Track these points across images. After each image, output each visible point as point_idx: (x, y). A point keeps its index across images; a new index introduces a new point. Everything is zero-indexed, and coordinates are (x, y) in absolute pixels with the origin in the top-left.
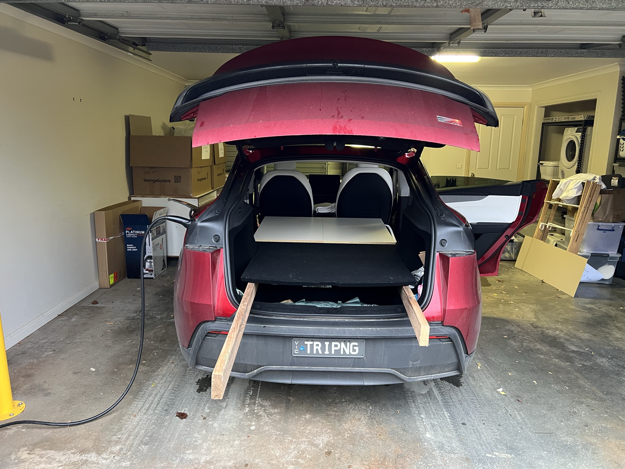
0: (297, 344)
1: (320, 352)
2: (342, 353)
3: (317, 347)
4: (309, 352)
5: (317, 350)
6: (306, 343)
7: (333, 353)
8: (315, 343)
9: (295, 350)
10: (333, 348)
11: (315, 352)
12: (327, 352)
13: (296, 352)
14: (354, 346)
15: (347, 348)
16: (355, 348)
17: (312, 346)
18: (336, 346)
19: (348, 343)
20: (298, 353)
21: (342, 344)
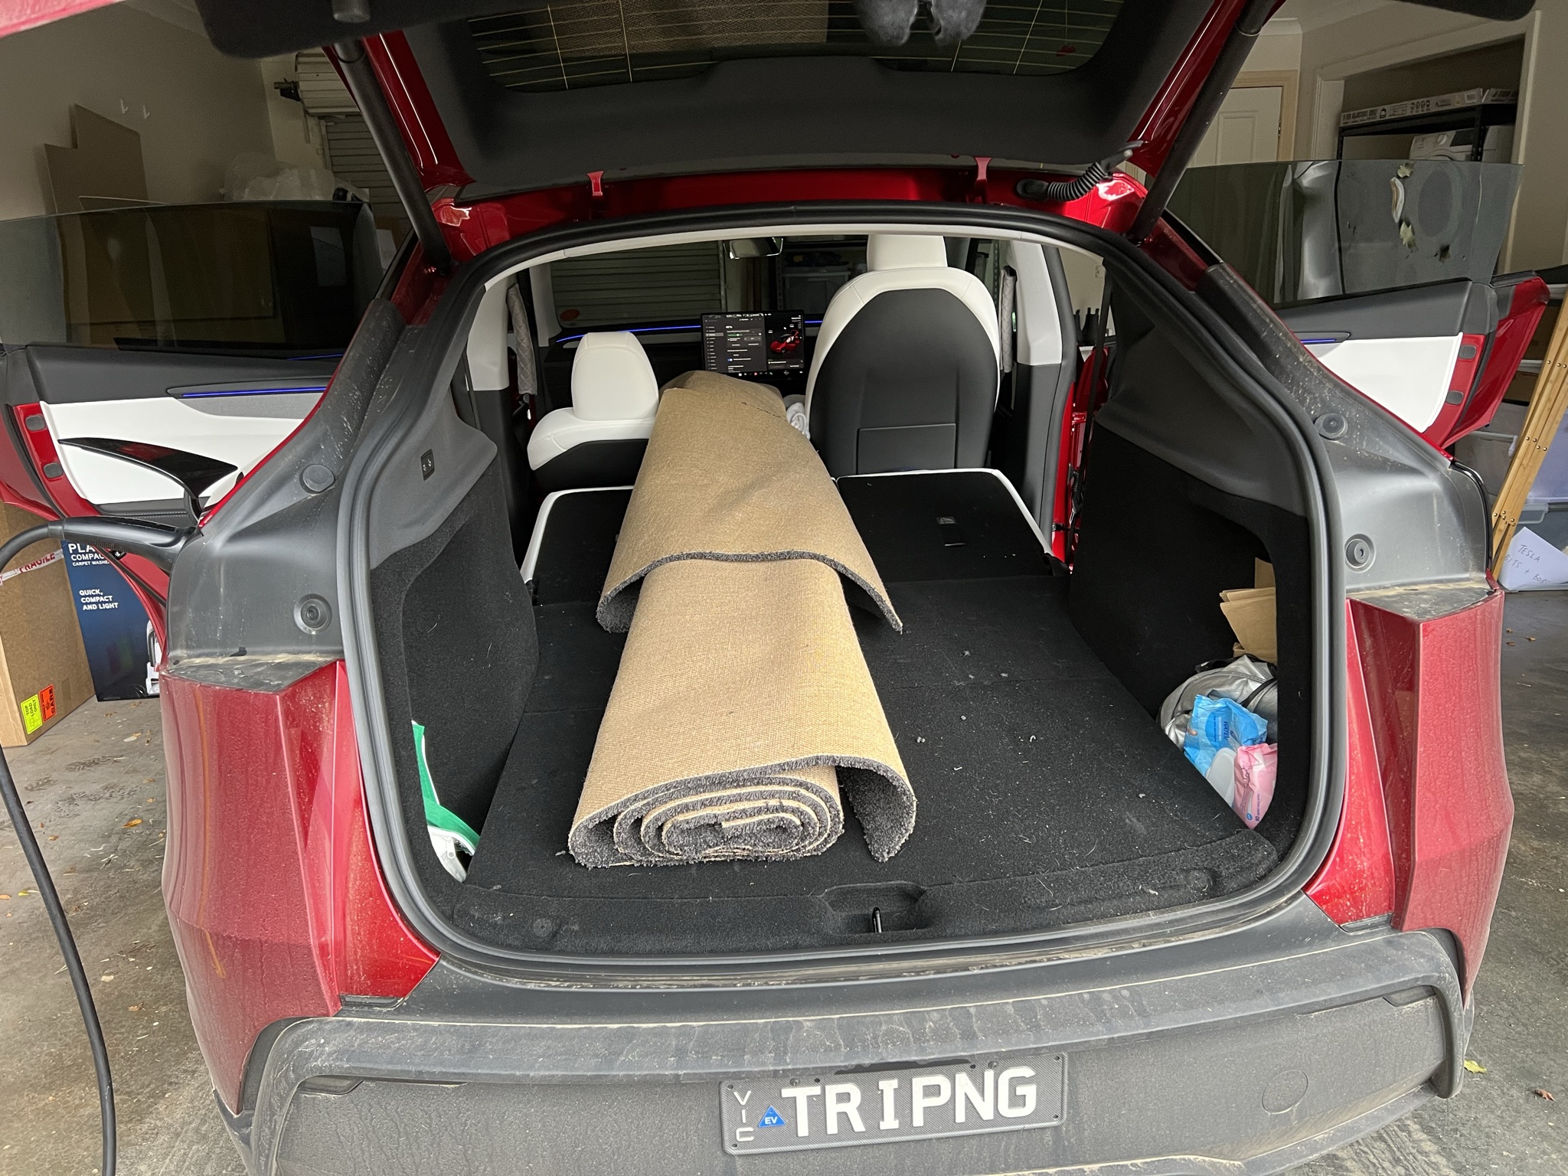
0: (743, 1103)
1: (858, 1126)
2: (960, 1117)
3: (843, 1107)
4: (803, 1130)
5: (843, 1117)
6: (787, 1092)
7: (918, 1120)
8: (832, 1090)
9: (738, 1130)
10: (920, 1103)
11: (832, 1128)
12: (889, 1122)
13: (742, 1135)
14: (1015, 1082)
15: (982, 1093)
16: (1020, 1090)
17: (817, 1105)
18: (933, 1091)
19: (989, 1075)
20: (752, 1138)
21: (963, 1079)
